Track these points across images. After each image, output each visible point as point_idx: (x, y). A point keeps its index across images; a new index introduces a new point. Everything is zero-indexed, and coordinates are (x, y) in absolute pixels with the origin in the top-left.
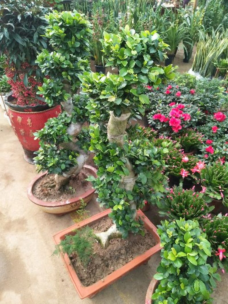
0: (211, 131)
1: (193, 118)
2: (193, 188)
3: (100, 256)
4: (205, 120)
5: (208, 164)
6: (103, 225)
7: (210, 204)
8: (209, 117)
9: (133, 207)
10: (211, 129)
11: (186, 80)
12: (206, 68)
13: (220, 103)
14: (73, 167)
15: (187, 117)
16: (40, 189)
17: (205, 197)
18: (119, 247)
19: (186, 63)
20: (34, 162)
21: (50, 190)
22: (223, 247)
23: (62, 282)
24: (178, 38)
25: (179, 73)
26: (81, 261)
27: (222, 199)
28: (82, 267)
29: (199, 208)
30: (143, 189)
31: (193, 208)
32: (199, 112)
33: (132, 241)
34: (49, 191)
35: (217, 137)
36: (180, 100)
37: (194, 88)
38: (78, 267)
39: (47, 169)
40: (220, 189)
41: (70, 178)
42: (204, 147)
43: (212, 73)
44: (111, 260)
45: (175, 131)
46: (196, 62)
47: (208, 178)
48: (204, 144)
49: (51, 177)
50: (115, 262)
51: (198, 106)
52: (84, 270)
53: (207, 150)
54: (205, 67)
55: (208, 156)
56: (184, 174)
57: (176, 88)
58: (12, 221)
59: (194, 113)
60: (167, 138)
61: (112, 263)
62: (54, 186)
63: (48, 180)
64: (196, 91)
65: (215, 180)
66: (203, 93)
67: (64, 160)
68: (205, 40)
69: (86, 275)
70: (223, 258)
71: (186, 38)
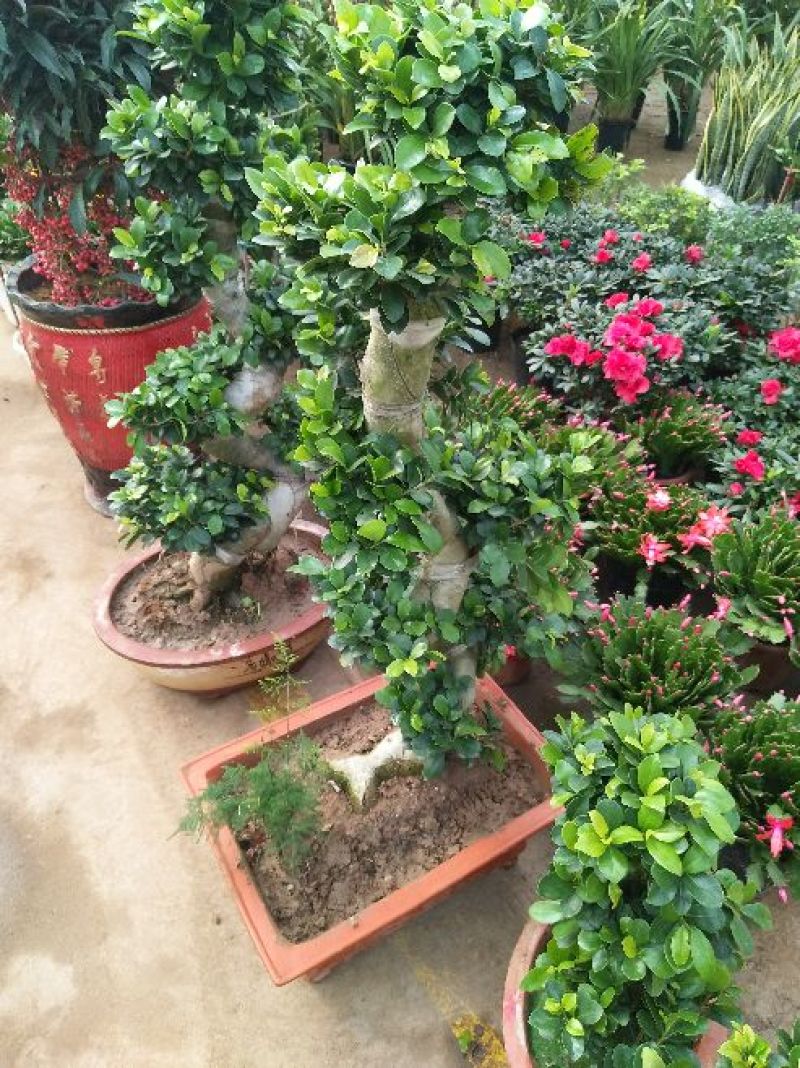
0: (758, 399)
1: (694, 351)
2: (684, 603)
3: (344, 837)
4: (739, 359)
5: (740, 518)
6: (358, 733)
7: (744, 661)
8: (753, 348)
9: (465, 668)
10: (758, 391)
11: (673, 211)
12: (747, 167)
13: (792, 294)
14: (253, 528)
15: (671, 347)
16: (139, 604)
17: (725, 633)
18: (413, 807)
19: (674, 153)
20: (113, 506)
21: (175, 607)
22: (786, 811)
23: (218, 927)
24: (646, 60)
25: (644, 186)
26: (281, 854)
27: (786, 643)
28: (283, 875)
29: (703, 673)
30: (497, 606)
31: (680, 674)
32: (714, 329)
33: (459, 786)
34: (172, 612)
35: (778, 419)
36: (648, 285)
37: (702, 241)
38: (267, 875)
39: (160, 532)
40: (780, 606)
41: (243, 567)
42: (728, 455)
43: (767, 188)
44: (383, 850)
45: (626, 400)
46: (711, 148)
47: (740, 566)
48: (729, 444)
49: (176, 564)
50: (397, 859)
51: (711, 306)
52: (290, 887)
53: (739, 466)
54: (743, 164)
55: (744, 486)
56: (651, 554)
57: (634, 243)
58: (44, 715)
59: (698, 332)
60: (595, 423)
61: (388, 860)
62: (189, 595)
63: (168, 573)
64: (706, 254)
65: (763, 572)
66: (731, 257)
67: (219, 501)
68: (747, 62)
69: (295, 904)
70: (785, 848)
71: (675, 56)
